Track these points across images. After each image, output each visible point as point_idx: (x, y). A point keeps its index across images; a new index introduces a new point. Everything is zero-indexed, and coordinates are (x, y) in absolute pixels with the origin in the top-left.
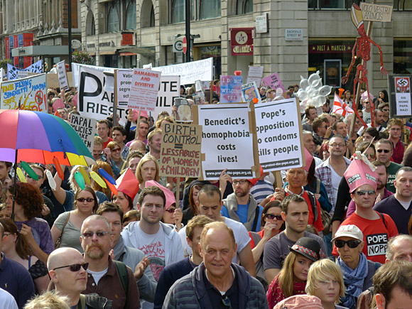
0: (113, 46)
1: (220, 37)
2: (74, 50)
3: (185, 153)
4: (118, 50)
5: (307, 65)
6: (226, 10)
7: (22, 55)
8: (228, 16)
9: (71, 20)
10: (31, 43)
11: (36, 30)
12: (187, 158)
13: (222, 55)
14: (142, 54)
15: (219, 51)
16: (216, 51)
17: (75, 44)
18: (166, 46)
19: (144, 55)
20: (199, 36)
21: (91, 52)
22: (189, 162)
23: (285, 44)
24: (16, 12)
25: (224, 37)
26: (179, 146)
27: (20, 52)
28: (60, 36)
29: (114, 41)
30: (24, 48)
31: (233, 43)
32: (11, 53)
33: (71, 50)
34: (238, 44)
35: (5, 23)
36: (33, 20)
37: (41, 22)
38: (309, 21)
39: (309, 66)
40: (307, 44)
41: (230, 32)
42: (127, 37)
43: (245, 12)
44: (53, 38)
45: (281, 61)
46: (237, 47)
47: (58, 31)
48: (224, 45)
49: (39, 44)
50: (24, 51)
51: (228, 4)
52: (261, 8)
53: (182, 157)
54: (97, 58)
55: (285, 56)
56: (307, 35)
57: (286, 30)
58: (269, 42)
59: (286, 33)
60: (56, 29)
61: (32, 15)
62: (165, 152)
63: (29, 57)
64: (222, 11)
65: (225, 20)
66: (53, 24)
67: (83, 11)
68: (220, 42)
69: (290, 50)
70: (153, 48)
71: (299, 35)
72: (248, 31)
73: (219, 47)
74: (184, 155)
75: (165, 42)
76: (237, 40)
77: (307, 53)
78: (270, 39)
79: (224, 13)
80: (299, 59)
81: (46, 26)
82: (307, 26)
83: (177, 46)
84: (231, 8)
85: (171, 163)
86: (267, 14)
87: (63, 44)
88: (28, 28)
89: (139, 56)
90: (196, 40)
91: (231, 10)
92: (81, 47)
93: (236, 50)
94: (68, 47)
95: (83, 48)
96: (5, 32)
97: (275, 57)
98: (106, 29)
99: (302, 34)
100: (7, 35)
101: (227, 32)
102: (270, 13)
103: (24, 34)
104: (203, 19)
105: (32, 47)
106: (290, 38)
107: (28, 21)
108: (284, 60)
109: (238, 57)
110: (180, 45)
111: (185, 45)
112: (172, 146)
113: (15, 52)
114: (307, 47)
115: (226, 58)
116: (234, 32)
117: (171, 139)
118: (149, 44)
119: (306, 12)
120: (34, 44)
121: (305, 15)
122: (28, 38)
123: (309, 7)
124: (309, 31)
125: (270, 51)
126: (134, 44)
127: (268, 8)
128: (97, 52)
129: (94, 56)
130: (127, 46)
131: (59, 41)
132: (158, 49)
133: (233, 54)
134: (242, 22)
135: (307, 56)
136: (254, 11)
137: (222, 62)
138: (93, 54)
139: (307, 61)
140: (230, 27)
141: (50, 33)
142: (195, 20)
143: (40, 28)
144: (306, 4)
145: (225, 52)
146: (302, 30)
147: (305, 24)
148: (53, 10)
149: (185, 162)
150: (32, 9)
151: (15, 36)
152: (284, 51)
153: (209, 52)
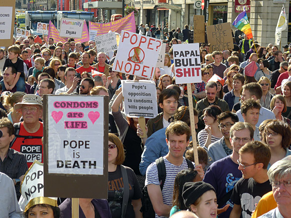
0: (153, 3)
2: (125, 5)
4: (156, 6)
5: (288, 21)
7: (90, 7)
13: (228, 12)
14: (172, 9)
15: (226, 9)
16: (224, 9)
18: (189, 4)
19: (173, 10)
23: (273, 5)
27: (89, 5)
30: (92, 3)
32: (83, 6)
33: (124, 5)
34: (240, 5)
40: (288, 6)
45: (269, 17)
48: (230, 5)
50: (92, 5)
54: (141, 11)
55: (273, 14)
63: (95, 9)
68: (227, 3)
69: (276, 10)
70: (180, 5)
73: (226, 7)
76: (239, 1)
78: (262, 2)
83: (197, 5)
87: (118, 1)
89: (170, 10)
92: (130, 3)
93: (238, 8)
94: (122, 3)
95: (132, 4)
97: (265, 14)
105: (97, 2)
106: (277, 1)
108: (272, 16)
110: (199, 4)
111: (203, 4)
113: (86, 5)
114: (288, 8)
115: (231, 14)
118: (178, 3)
126: (167, 2)
128: (141, 7)
129: (139, 10)
130: (163, 4)
132: (183, 6)
133: (236, 11)
135: (288, 15)
137: (228, 17)
138: (139, 8)
139: (288, 18)
152: (272, 10)
153: (219, 10)
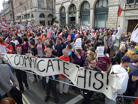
1: (30, 20)
8: (31, 18)
9: (14, 18)
17: (15, 21)
21: (17, 22)
24: (7, 18)
29: (19, 21)
31: (32, 21)
42: (20, 20)
43: (33, 18)
57: (37, 20)
61: (9, 18)
67: (15, 18)
72: (33, 20)
75: (25, 21)
77: (40, 22)
98: (18, 20)
100: (7, 20)
116: (32, 20)
121: (39, 18)
122: (9, 21)
124: (40, 20)
127: (35, 17)
134: (33, 19)
141: (12, 20)
142: (27, 19)
145: (31, 22)
148: (12, 17)
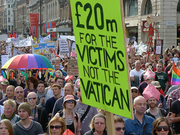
1: (138, 24)
2: (73, 30)
3: (75, 68)
5: (176, 37)
6: (140, 13)
7: (51, 32)
8: (141, 15)
10: (55, 26)
11: (57, 21)
12: (76, 70)
13: (138, 32)
15: (137, 31)
16: (136, 30)
20: (128, 24)
22: (76, 71)
23: (167, 27)
24: (49, 13)
25: (140, 24)
26: (73, 66)
27: (51, 30)
28: (67, 23)
30: (52, 29)
31: (143, 27)
32: (46, 31)
34: (146, 28)
35: (44, 18)
36: (56, 16)
37: (59, 17)
38: (177, 17)
39: (177, 37)
40: (176, 27)
41: (142, 22)
43: (149, 13)
44: (64, 24)
45: (165, 35)
46: (145, 29)
47: (67, 21)
48: (139, 28)
49: (58, 27)
50: (52, 30)
51: (141, 10)
52: (156, 11)
53: (74, 69)
55: (167, 33)
56: (176, 24)
57: (167, 21)
58: (159, 26)
59: (167, 23)
60: (66, 20)
61: (56, 14)
62: (69, 68)
63: (54, 32)
64: (139, 13)
65: (140, 17)
66: (64, 18)
68: (138, 27)
69: (169, 30)
71: (173, 24)
73: (137, 29)
74: (75, 69)
76: (145, 25)
77: (176, 31)
78: (160, 25)
79: (140, 14)
80: (172, 34)
81: (61, 19)
82: (176, 20)
84: (143, 12)
85: (71, 72)
86: (159, 14)
87: (69, 27)
88: (54, 20)
90: (127, 26)
91: (143, 13)
93: (145, 30)
94: (71, 28)
96: (44, 22)
97: (162, 33)
99: (174, 23)
100: (45, 23)
101: (141, 22)
102: (160, 14)
103: (52, 23)
104: (130, 17)
105: (55, 28)
106: (169, 25)
107: (54, 17)
109: (145, 33)
112: (71, 66)
113: (48, 31)
114: (176, 29)
115: (140, 34)
116: (144, 22)
117: (71, 64)
119: (176, 13)
120: (56, 27)
121: (175, 15)
122: (54, 25)
123: (177, 11)
124: (177, 22)
125: (160, 31)
127: (159, 12)
131: (67, 26)
133: (143, 32)
135: (176, 33)
136: (153, 13)
137: (138, 36)
139: (176, 35)
140: (142, 20)
141: (63, 22)
142: (126, 17)
143: (59, 20)
144: (176, 10)
145: (140, 31)
146: (174, 21)
147: (176, 19)
148: (65, 12)
149: (75, 71)
150: (56, 12)
151: (48, 24)
152: (166, 31)
153: (133, 31)
